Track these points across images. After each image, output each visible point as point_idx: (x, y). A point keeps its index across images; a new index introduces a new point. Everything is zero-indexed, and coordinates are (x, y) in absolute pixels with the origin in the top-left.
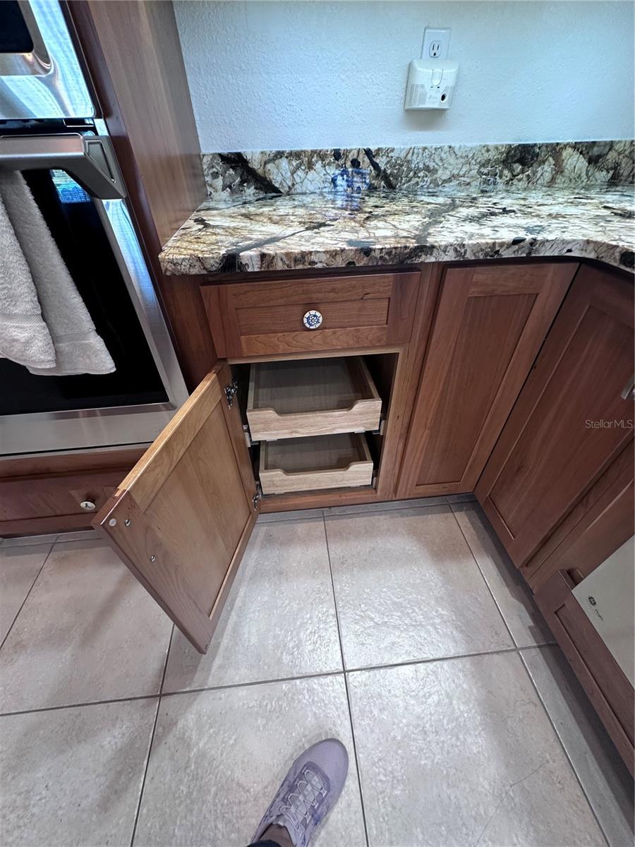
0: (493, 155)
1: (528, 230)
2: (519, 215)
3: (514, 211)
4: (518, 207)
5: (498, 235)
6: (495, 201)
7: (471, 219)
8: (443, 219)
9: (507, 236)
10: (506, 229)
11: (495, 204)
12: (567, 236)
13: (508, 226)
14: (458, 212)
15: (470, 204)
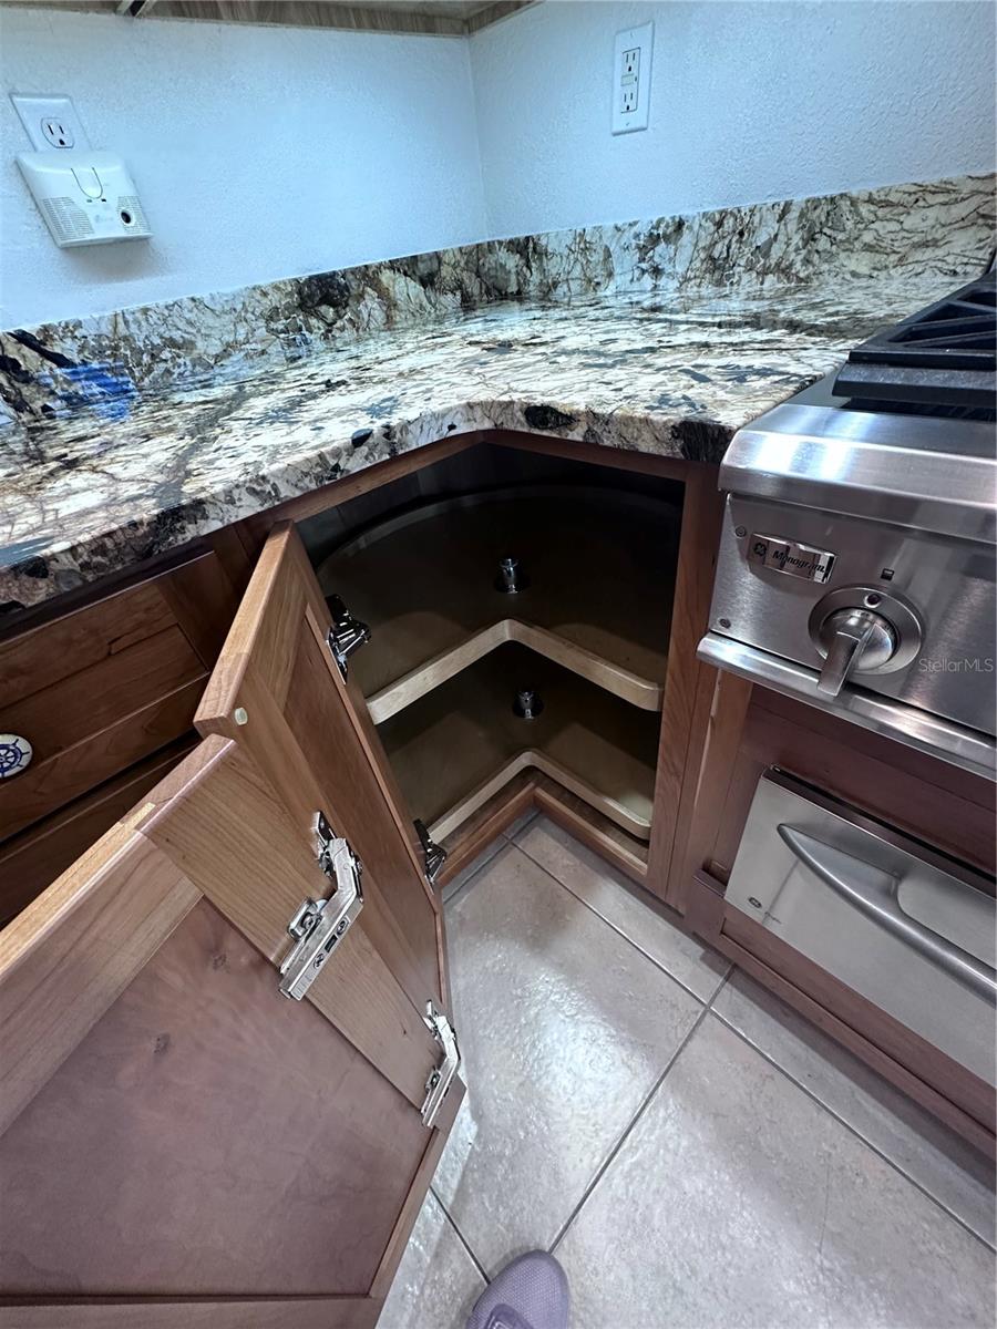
0: (275, 299)
1: (374, 411)
2: (353, 387)
3: (344, 383)
4: (348, 373)
5: (324, 436)
6: (311, 371)
7: (272, 417)
8: (218, 431)
9: (339, 433)
10: (337, 420)
11: (311, 377)
12: (436, 406)
13: (339, 414)
14: (250, 408)
15: (271, 387)
